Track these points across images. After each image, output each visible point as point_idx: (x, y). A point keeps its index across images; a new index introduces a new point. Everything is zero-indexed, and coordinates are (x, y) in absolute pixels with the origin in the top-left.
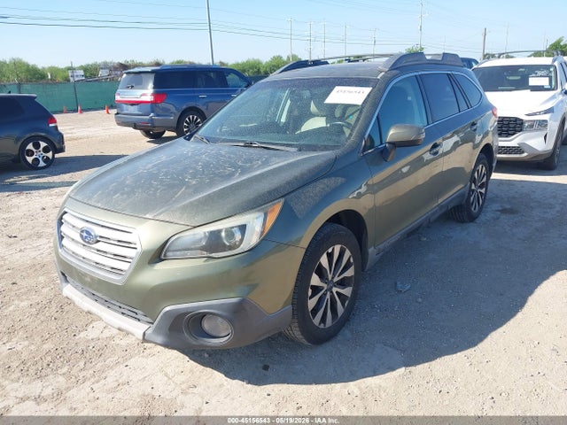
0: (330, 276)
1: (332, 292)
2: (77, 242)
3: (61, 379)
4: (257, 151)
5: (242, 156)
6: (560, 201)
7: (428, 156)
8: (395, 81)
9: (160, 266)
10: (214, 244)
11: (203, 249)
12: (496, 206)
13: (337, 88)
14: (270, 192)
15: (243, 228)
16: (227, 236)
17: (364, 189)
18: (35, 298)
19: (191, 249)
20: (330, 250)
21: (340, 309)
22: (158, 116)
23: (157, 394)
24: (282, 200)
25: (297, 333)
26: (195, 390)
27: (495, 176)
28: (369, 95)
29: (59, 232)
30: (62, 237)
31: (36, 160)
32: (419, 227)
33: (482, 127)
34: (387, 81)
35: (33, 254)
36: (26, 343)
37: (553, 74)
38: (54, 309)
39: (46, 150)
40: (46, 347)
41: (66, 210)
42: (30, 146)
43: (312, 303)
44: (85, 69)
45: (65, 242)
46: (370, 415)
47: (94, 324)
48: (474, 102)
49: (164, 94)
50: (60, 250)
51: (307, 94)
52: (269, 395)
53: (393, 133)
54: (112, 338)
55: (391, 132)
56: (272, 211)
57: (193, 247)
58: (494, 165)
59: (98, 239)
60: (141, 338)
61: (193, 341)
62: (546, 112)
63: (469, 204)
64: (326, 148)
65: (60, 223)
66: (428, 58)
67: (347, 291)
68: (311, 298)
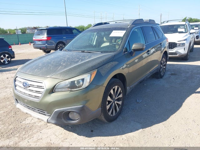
0: (114, 97)
1: (115, 103)
2: (22, 87)
3: (17, 138)
4: (86, 53)
5: (81, 55)
6: (191, 71)
7: (146, 55)
8: (134, 28)
9: (53, 95)
10: (73, 86)
11: (69, 88)
12: (169, 73)
13: (114, 31)
14: (92, 67)
15: (83, 80)
16: (77, 82)
17: (125, 66)
18: (5, 110)
19: (64, 88)
20: (114, 88)
21: (118, 109)
22: (48, 45)
23: (52, 142)
24: (97, 70)
25: (103, 118)
26: (66, 140)
27: (168, 63)
28: (125, 33)
29: (15, 84)
30: (16, 86)
31: (4, 61)
32: (144, 80)
33: (164, 45)
34: (131, 28)
35: (4, 94)
36: (3, 126)
37: (186, 28)
38: (13, 113)
39: (8, 57)
40: (10, 127)
41: (17, 76)
42: (2, 56)
43: (108, 107)
44: (21, 30)
45: (17, 88)
46: (131, 146)
47: (28, 118)
48: (160, 36)
49: (51, 37)
50: (15, 91)
51: (103, 34)
52: (94, 141)
53: (134, 46)
54: (35, 123)
55: (133, 46)
56: (93, 73)
57: (65, 87)
58: (168, 58)
59: (30, 86)
60: (46, 121)
61: (65, 122)
62: (184, 40)
63: (160, 72)
64: (111, 52)
65: (15, 81)
66: (145, 21)
67: (120, 103)
68: (108, 105)
